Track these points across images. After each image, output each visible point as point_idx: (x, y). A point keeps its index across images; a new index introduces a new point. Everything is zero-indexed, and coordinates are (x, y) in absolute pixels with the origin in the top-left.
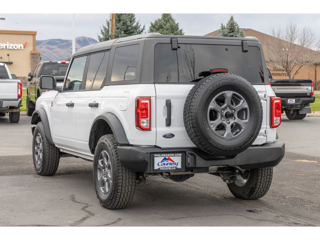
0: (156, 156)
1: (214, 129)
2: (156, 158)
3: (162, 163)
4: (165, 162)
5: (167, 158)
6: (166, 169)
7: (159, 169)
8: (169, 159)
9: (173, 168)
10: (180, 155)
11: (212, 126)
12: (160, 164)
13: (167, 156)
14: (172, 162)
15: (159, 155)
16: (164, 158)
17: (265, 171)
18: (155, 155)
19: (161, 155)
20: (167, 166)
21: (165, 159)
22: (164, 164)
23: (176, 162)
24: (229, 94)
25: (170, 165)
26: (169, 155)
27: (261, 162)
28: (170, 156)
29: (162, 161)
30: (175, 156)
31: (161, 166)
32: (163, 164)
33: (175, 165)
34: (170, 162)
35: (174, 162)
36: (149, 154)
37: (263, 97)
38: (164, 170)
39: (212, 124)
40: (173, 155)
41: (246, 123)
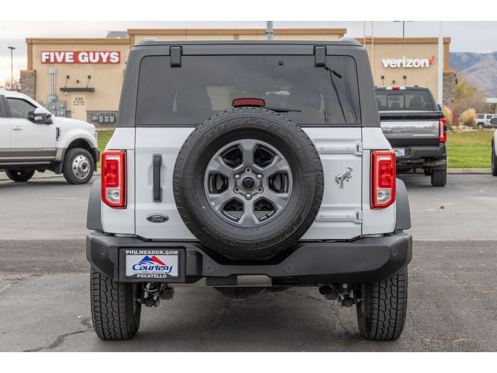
0: (129, 254)
1: (217, 208)
2: (128, 257)
3: (141, 266)
4: (148, 265)
5: (150, 257)
6: (149, 276)
7: (136, 275)
8: (155, 259)
9: (162, 275)
10: (176, 252)
11: (213, 204)
12: (137, 267)
13: (149, 254)
14: (161, 265)
15: (136, 252)
16: (144, 256)
17: (387, 290)
18: (127, 252)
19: (138, 252)
20: (150, 272)
21: (147, 259)
22: (145, 268)
23: (168, 264)
24: (248, 145)
25: (156, 269)
26: (153, 252)
27: (342, 272)
28: (155, 254)
29: (141, 263)
30: (165, 254)
31: (140, 272)
32: (142, 268)
33: (166, 271)
34: (156, 264)
35: (164, 264)
36: (117, 250)
37: (353, 151)
38: (144, 278)
39: (212, 199)
40: (161, 252)
41: (285, 199)
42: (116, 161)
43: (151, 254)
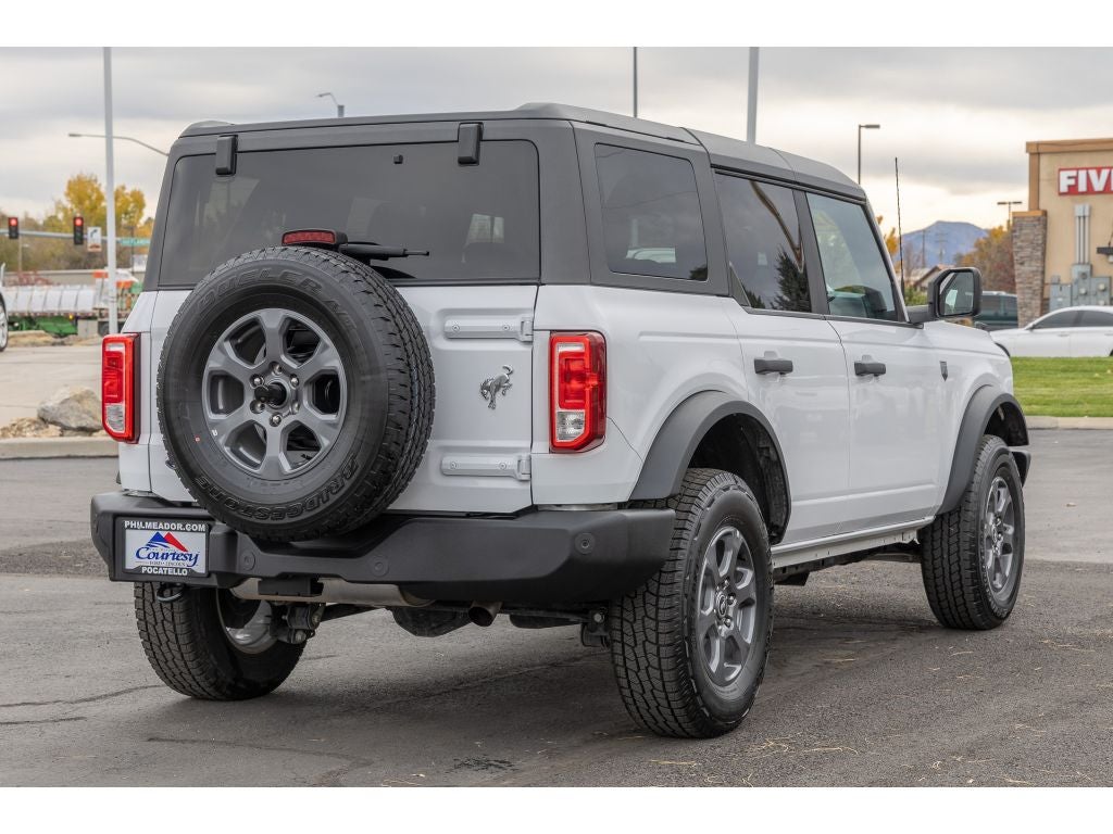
0: (129, 527)
1: (221, 441)
2: (129, 533)
3: (149, 551)
4: (159, 549)
5: (164, 534)
6: (160, 571)
7: (140, 568)
8: (170, 539)
9: (181, 569)
10: (202, 527)
11: (215, 433)
12: (143, 553)
13: (161, 530)
14: (179, 552)
15: (139, 524)
16: (153, 533)
18: (127, 523)
19: (144, 524)
20: (164, 563)
21: (157, 538)
22: (156, 555)
23: (192, 550)
24: (272, 319)
25: (173, 559)
26: (167, 525)
28: (170, 530)
29: (149, 546)
30: (186, 531)
31: (147, 562)
32: (151, 556)
33: (188, 562)
34: (172, 548)
35: (183, 549)
36: (110, 520)
37: (516, 332)
38: (153, 574)
39: (215, 424)
40: (180, 526)
41: (333, 425)
42: (119, 354)
43: (164, 528)
